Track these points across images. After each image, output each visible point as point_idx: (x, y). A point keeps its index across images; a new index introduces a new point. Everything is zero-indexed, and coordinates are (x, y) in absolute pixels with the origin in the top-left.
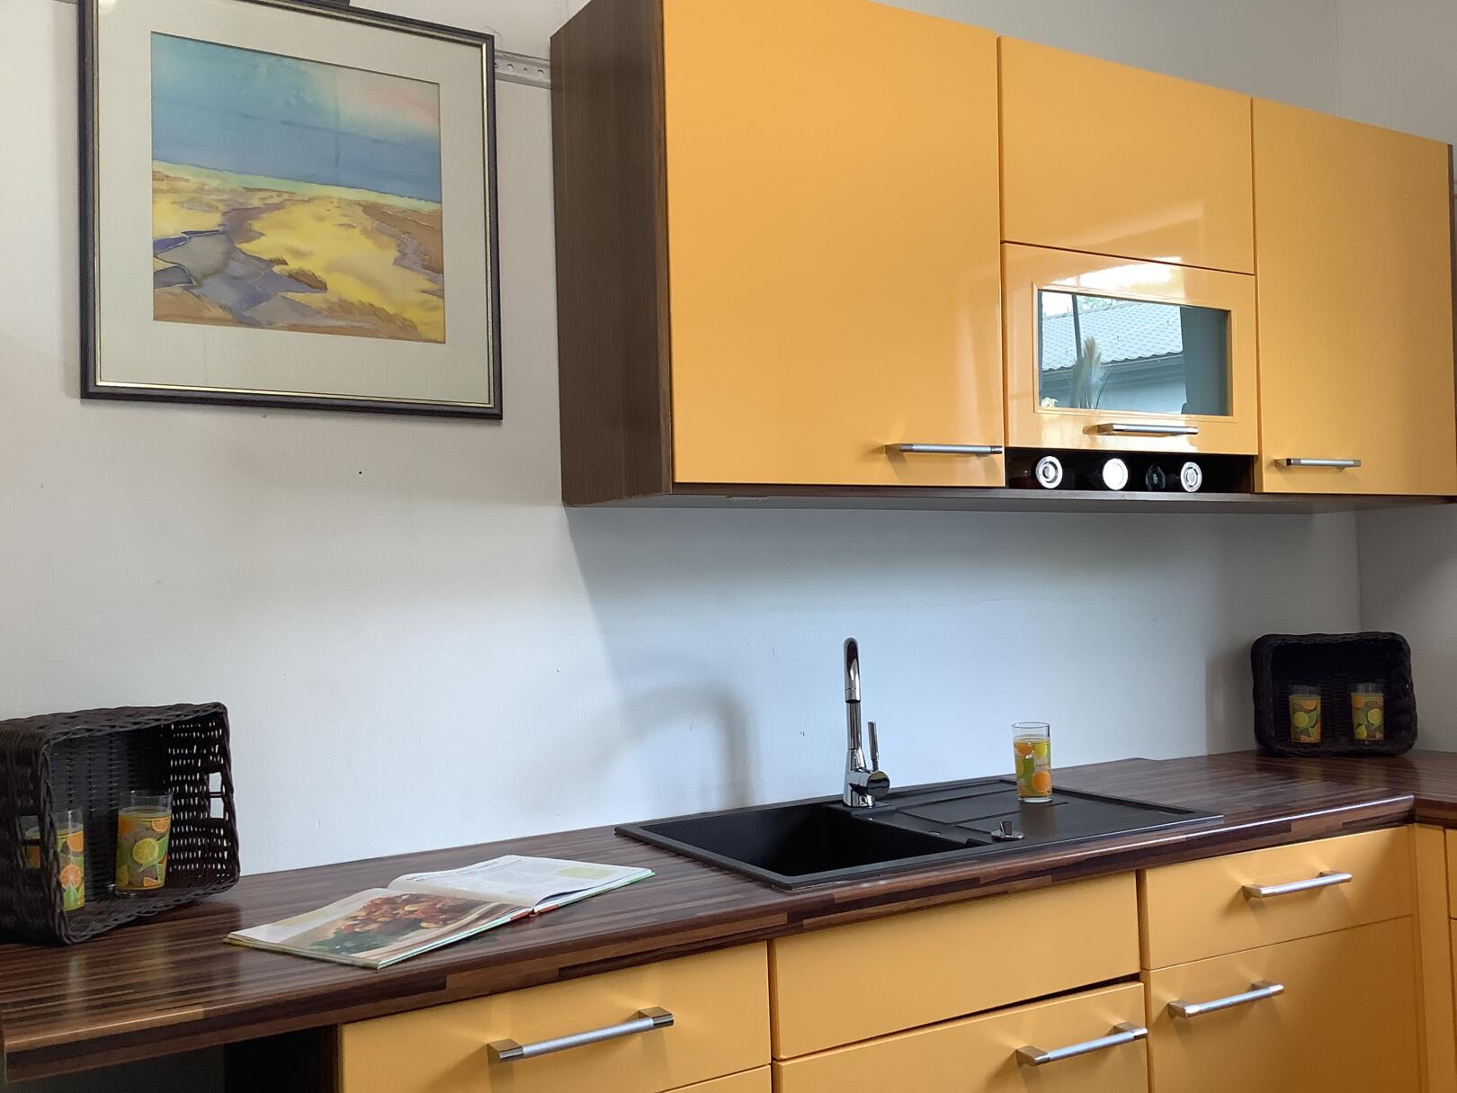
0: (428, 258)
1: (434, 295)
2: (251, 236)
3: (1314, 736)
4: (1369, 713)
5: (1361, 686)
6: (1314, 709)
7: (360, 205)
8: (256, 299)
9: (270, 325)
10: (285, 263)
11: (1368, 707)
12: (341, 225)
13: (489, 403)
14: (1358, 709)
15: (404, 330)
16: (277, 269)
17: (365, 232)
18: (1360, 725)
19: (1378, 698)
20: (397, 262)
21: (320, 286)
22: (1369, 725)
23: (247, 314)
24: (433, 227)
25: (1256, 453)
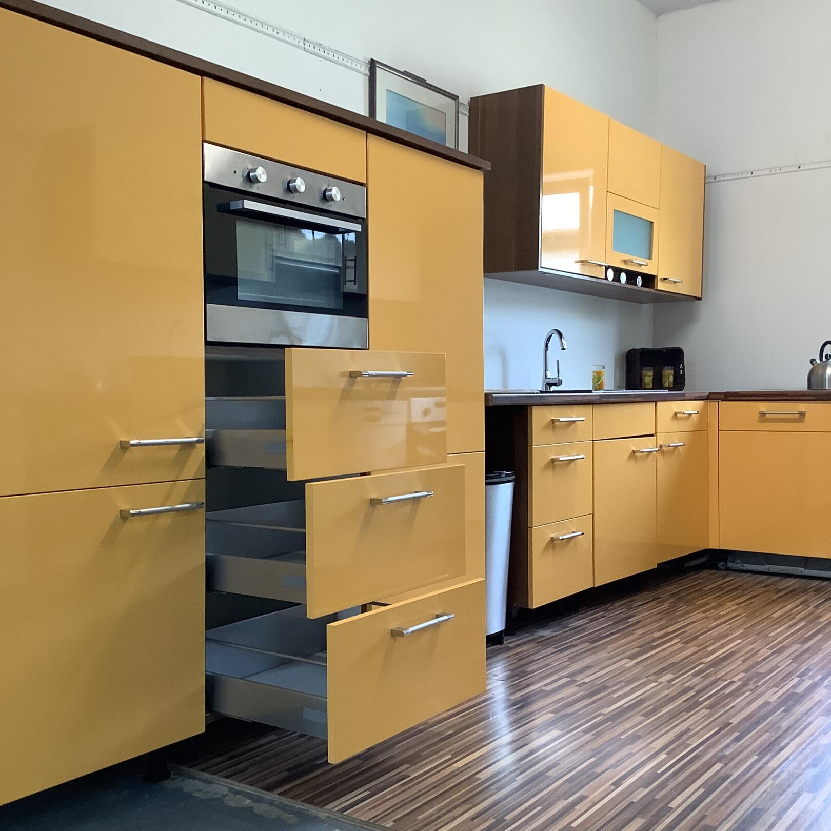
3: (651, 386)
4: (669, 377)
5: (667, 367)
6: (651, 376)
11: (669, 375)
14: (665, 376)
18: (666, 382)
19: (672, 372)
22: (669, 382)
25: (656, 274)
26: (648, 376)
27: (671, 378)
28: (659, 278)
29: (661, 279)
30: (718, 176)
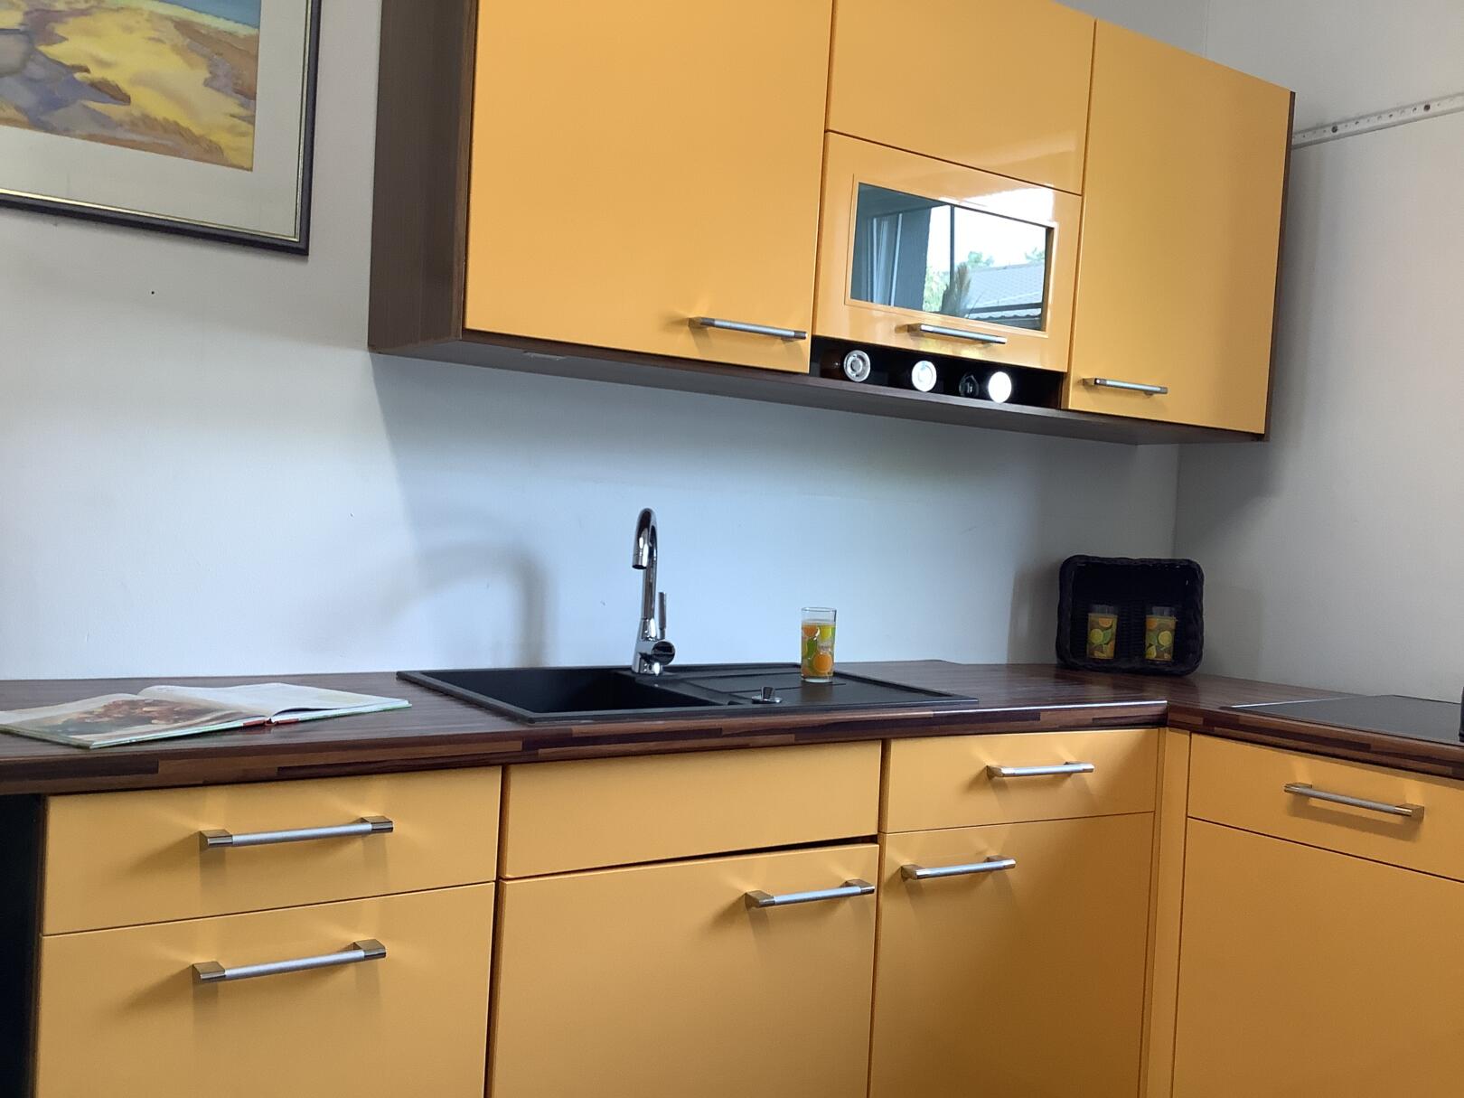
0: (240, 82)
1: (244, 121)
2: (54, 39)
3: (1107, 652)
4: (1161, 635)
5: (1155, 609)
6: (1111, 626)
7: (173, 21)
8: (54, 104)
9: (66, 132)
10: (87, 70)
11: (1161, 629)
12: (150, 39)
13: (295, 237)
14: (1151, 630)
15: (209, 152)
16: (78, 76)
17: (176, 49)
18: (1151, 645)
19: (1171, 622)
20: (207, 83)
21: (122, 98)
22: (1159, 646)
23: (43, 118)
24: (249, 51)
25: (1066, 371)
26: (1103, 631)
27: (1166, 639)
28: (1073, 378)
29: (1084, 382)
30: (1340, 123)
